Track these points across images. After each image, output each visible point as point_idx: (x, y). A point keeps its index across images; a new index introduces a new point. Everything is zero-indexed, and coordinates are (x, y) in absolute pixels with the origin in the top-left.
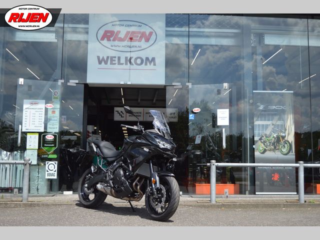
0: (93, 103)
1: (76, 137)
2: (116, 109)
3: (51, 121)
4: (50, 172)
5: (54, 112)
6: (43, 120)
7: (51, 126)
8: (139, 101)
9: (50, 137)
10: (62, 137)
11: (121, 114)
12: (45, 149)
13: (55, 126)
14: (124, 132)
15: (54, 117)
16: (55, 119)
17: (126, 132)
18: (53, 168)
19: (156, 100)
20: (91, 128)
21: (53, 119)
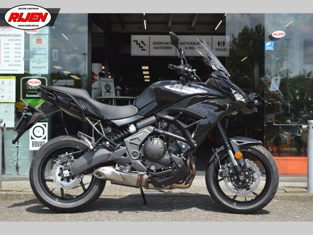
0: (99, 28)
1: (73, 81)
2: (134, 37)
3: (35, 56)
4: (37, 139)
5: (39, 41)
6: (22, 55)
7: (36, 65)
8: (170, 24)
9: (34, 83)
10: (54, 81)
11: (142, 45)
12: (27, 102)
13: (42, 65)
14: (144, 73)
15: (39, 49)
16: (42, 52)
17: (147, 73)
18: (41, 134)
19: (197, 23)
20: (97, 68)
21: (38, 52)
